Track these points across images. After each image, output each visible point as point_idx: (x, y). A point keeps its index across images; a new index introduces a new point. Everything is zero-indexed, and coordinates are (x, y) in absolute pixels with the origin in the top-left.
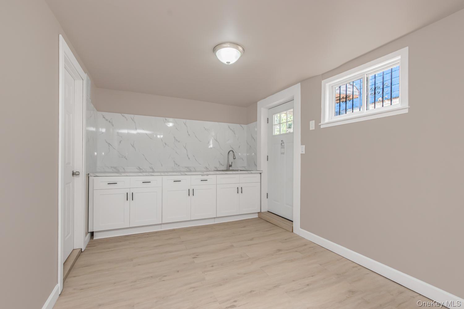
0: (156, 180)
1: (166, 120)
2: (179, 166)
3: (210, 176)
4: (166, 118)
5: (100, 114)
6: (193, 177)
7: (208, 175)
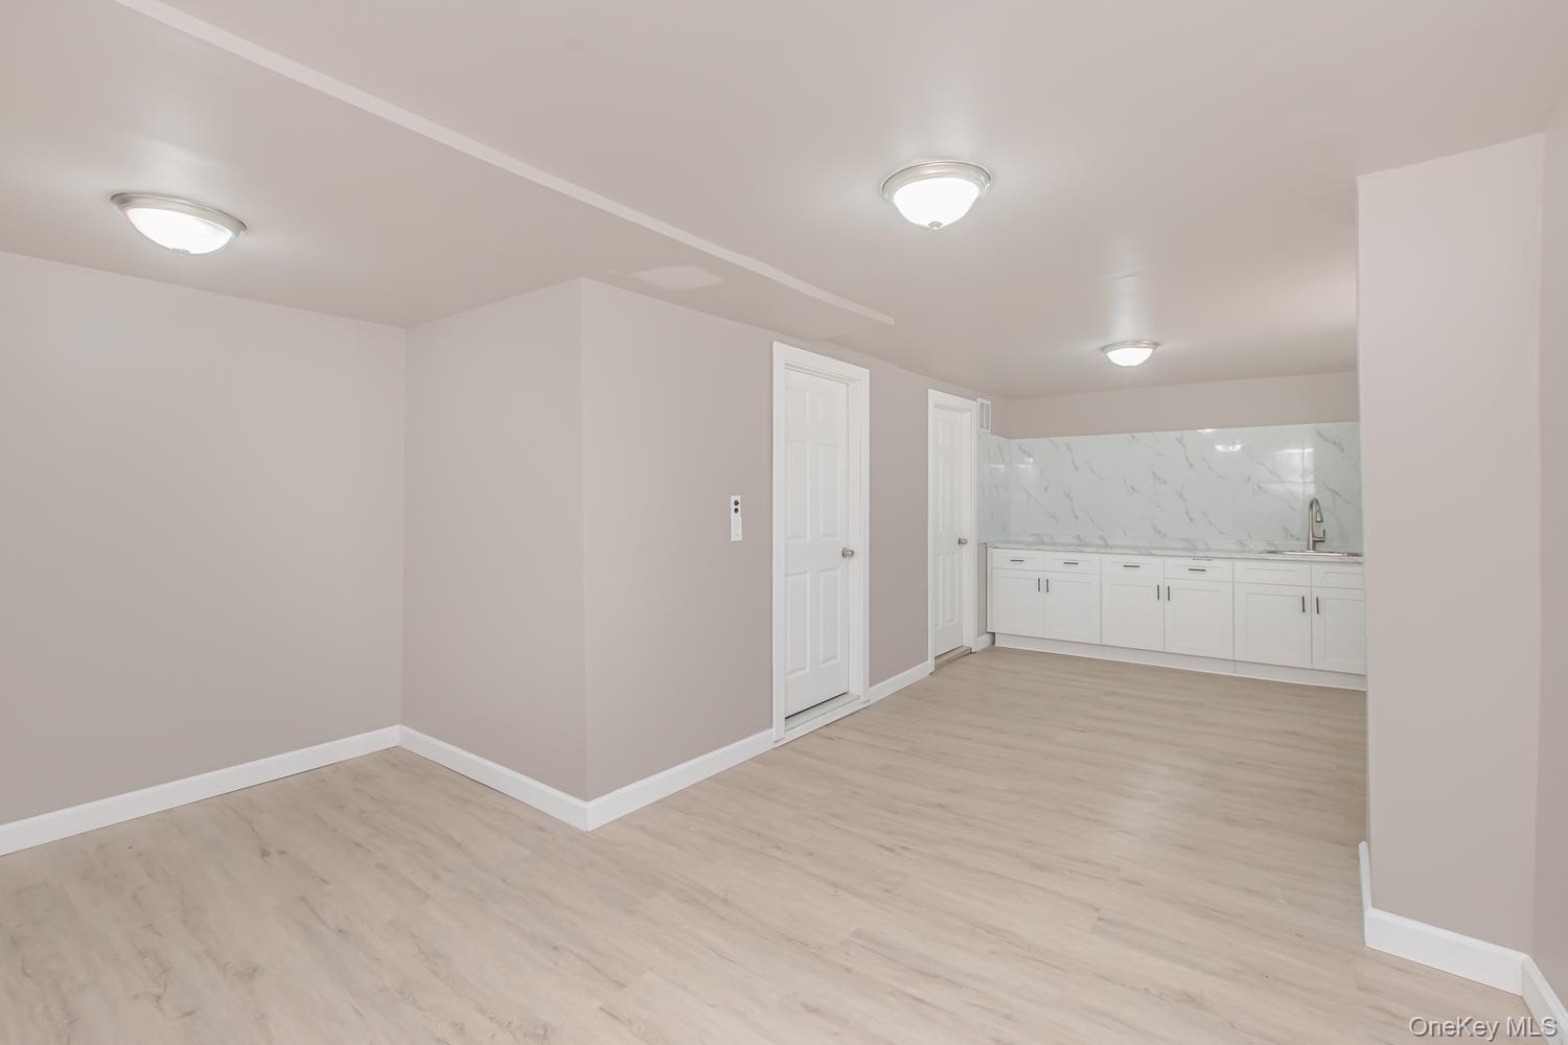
0: (1089, 561)
1: (1133, 437)
2: (1165, 536)
3: (1215, 563)
4: (1135, 434)
5: (1015, 442)
6: (1168, 560)
7: (1209, 559)
